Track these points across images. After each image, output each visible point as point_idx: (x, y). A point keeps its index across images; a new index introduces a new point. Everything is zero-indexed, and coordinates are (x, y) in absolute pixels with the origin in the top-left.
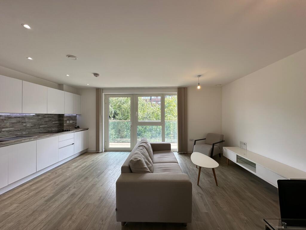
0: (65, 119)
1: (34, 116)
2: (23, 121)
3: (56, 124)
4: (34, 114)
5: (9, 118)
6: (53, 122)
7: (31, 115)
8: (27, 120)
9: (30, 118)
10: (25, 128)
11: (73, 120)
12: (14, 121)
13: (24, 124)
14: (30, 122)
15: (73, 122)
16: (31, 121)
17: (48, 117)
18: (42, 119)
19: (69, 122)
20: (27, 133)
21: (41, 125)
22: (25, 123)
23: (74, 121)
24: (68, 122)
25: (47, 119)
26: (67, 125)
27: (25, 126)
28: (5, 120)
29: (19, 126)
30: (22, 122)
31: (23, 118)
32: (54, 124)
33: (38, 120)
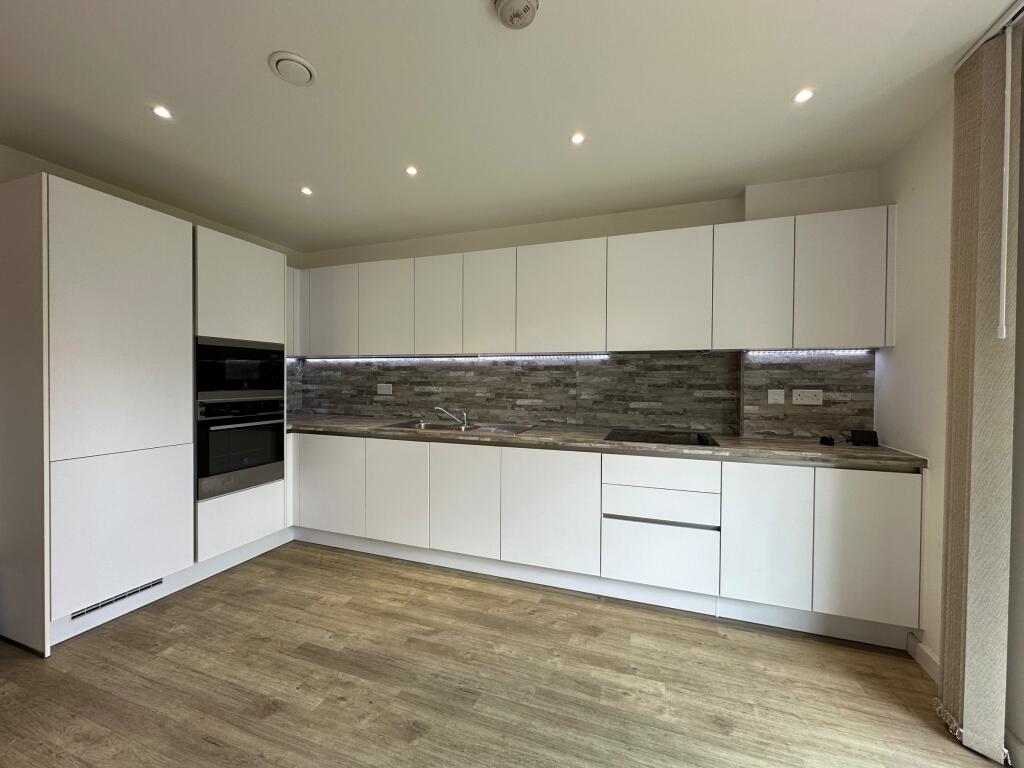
0: (749, 379)
1: (603, 362)
2: (569, 380)
3: (717, 400)
4: (606, 357)
5: (532, 368)
6: (698, 394)
7: (594, 361)
8: (579, 378)
9: (589, 370)
10: (572, 403)
11: (826, 389)
12: (543, 378)
13: (573, 392)
14: (591, 386)
15: (827, 403)
16: (595, 380)
17: (666, 368)
18: (638, 374)
19: (788, 396)
20: (581, 422)
21: (633, 399)
22: (574, 386)
23: (835, 396)
24: (776, 397)
25: (662, 378)
26: (769, 413)
27: (574, 398)
28: (523, 374)
29: (555, 397)
30: (567, 385)
31: (568, 369)
32: (700, 400)
33: (620, 380)
